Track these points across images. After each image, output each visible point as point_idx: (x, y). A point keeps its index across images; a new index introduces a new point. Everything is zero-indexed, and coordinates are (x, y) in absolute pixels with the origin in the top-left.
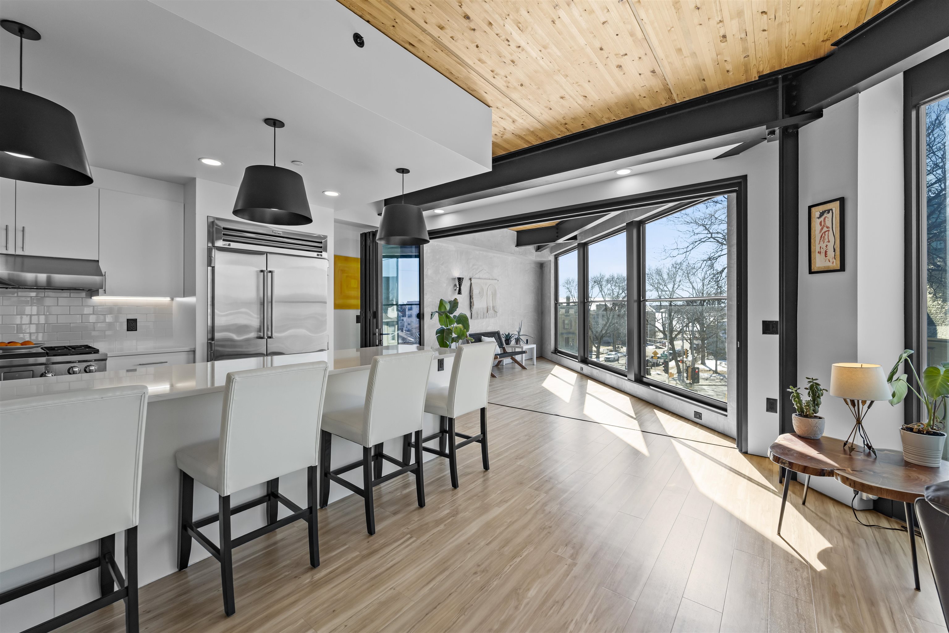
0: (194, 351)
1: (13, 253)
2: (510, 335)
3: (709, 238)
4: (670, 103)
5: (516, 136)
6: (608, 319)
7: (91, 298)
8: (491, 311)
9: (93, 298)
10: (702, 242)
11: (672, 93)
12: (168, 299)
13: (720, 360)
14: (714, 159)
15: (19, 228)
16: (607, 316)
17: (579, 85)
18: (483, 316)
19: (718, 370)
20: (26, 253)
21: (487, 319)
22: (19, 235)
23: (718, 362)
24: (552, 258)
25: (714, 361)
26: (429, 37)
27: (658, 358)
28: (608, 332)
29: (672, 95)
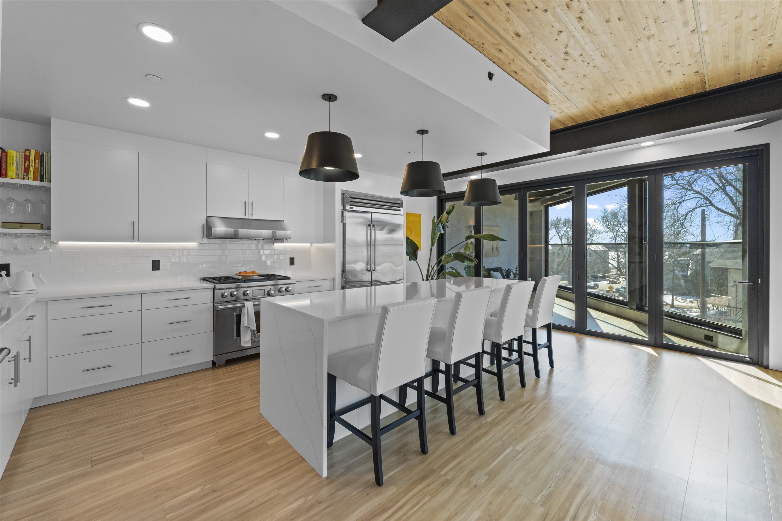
0: (334, 279)
1: (247, 218)
2: (510, 270)
3: (674, 185)
4: (701, 91)
5: (557, 121)
6: (564, 257)
7: (273, 244)
8: (495, 252)
9: (275, 244)
10: (667, 188)
11: (705, 84)
12: (308, 245)
13: (675, 295)
14: (735, 131)
15: (250, 203)
16: (563, 254)
17: (629, 85)
18: (490, 255)
19: (674, 304)
20: (253, 218)
21: (492, 258)
22: (250, 206)
23: (675, 297)
24: (542, 208)
25: (671, 297)
26: (531, 66)
27: (614, 292)
28: (564, 268)
29: (705, 86)
